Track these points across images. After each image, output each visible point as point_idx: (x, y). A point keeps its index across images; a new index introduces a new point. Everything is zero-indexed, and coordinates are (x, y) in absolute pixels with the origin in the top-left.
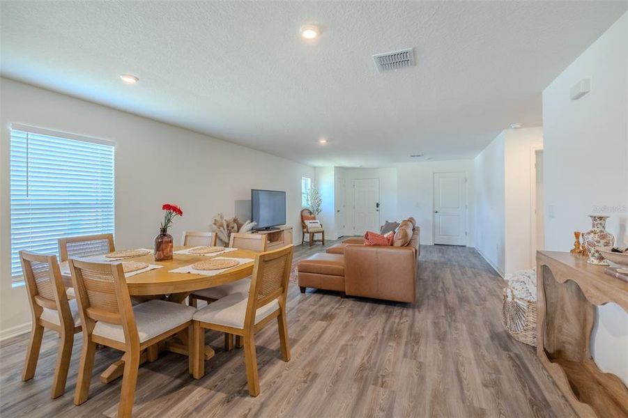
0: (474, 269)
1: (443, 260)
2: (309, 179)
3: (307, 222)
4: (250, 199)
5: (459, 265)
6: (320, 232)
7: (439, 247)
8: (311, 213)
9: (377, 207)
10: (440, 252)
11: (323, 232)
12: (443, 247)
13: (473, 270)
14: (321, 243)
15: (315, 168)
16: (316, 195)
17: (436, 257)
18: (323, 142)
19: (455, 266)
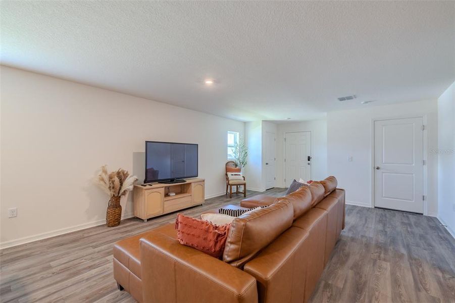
0: (443, 271)
1: (381, 239)
2: (238, 133)
3: (229, 174)
4: (144, 151)
5: (411, 257)
6: (242, 184)
7: (381, 212)
8: (236, 165)
9: (309, 160)
10: (380, 221)
11: (245, 185)
12: (388, 213)
13: (440, 274)
14: (243, 195)
15: (245, 123)
16: (244, 148)
17: (372, 230)
18: (209, 82)
19: (401, 256)
